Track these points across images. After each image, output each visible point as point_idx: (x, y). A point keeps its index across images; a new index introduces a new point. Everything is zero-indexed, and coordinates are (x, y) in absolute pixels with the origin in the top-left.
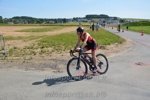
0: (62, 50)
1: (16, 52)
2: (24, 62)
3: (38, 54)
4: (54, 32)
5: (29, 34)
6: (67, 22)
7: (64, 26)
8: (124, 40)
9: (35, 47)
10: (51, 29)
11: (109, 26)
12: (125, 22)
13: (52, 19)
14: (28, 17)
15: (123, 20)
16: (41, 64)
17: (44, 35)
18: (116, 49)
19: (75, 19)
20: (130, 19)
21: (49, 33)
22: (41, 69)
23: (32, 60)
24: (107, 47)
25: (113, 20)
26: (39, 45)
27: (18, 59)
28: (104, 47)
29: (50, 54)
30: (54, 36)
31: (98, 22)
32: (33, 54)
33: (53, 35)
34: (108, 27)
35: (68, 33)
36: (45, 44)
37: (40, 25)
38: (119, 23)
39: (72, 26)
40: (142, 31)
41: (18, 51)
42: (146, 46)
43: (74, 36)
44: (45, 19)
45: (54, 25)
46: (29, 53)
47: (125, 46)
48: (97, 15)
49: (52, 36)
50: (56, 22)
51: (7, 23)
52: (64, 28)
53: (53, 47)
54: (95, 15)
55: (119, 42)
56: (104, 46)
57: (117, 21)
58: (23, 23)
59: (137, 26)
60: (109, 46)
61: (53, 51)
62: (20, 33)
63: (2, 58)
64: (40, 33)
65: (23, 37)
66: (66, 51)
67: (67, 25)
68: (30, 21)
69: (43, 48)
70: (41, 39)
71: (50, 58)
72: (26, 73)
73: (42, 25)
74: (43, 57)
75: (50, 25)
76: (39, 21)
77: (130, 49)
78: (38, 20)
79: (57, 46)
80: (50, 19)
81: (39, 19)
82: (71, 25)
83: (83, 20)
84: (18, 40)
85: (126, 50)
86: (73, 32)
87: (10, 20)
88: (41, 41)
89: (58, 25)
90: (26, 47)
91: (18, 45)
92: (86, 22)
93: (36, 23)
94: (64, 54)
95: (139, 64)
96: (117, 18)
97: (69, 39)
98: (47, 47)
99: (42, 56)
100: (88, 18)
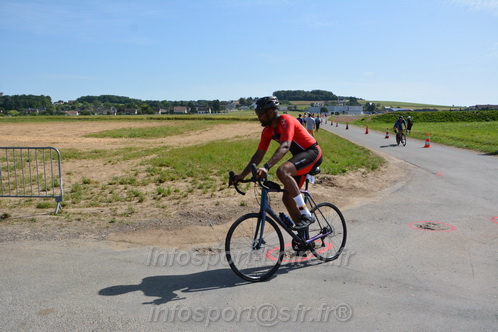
0: (215, 187)
1: (89, 192)
2: (112, 222)
3: (149, 201)
4: (189, 138)
5: (122, 143)
6: (222, 109)
7: (216, 121)
8: (382, 161)
9: (139, 180)
10: (181, 130)
11: (337, 122)
12: (379, 111)
13: (182, 102)
14: (117, 97)
15: (373, 105)
17: (162, 145)
18: (361, 185)
19: (244, 103)
20: (391, 104)
21: (174, 141)
23: (134, 216)
24: (338, 180)
25: (347, 104)
26: (149, 174)
27: (95, 214)
28: (329, 179)
29: (183, 201)
30: (189, 149)
31: (306, 110)
32: (136, 200)
33: (185, 145)
34: (335, 124)
35: (227, 139)
36: (168, 172)
38: (362, 113)
39: (238, 120)
40: (424, 136)
41: (94, 190)
42: (439, 176)
43: (245, 149)
44: (163, 102)
45: (189, 119)
46: (125, 196)
47: (385, 176)
48: (303, 92)
49: (184, 148)
50: (193, 111)
51: (62, 114)
52: (216, 127)
53: (190, 179)
54: (299, 92)
55: (368, 167)
56: (329, 176)
57: (357, 108)
58: (105, 112)
60: (344, 178)
61: (191, 191)
62: (96, 140)
63: (52, 210)
65: (105, 151)
66: (226, 190)
67: (224, 119)
68: (123, 106)
69: (161, 182)
70: (154, 156)
72: (119, 253)
73: (154, 119)
74: (164, 207)
75: (176, 119)
76: (146, 108)
77: (399, 185)
78: (145, 105)
79: (201, 176)
80: (175, 102)
81: (147, 102)
82: (234, 119)
84: (91, 161)
85: (389, 189)
86: (241, 137)
87: (72, 106)
88: (153, 162)
89: (199, 119)
90: (116, 179)
91: (94, 175)
93: (138, 114)
95: (427, 228)
96: (359, 101)
97: (231, 156)
98: (172, 180)
99: (161, 205)
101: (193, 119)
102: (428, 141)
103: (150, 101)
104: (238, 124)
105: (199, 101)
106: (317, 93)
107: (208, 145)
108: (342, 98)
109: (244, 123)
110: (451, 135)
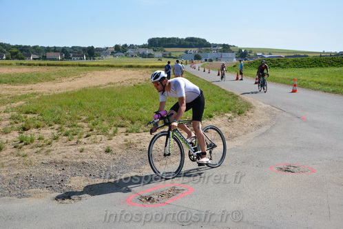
0: (82, 134)
3: (9, 149)
4: (61, 85)
6: (97, 56)
7: (90, 68)
8: (249, 106)
10: (53, 77)
11: (209, 68)
12: (251, 58)
13: (55, 47)
15: (245, 53)
16: (17, 177)
17: (31, 91)
18: (227, 129)
19: (119, 50)
20: (263, 51)
21: (44, 88)
22: (16, 193)
25: (220, 51)
26: (12, 121)
29: (47, 148)
30: (60, 96)
31: (181, 57)
33: (56, 92)
34: (207, 71)
35: (100, 86)
36: (34, 119)
37: (21, 64)
38: (235, 60)
39: (112, 66)
40: (292, 82)
42: (303, 120)
43: (115, 97)
44: (35, 47)
45: (62, 65)
47: (251, 121)
48: (178, 39)
49: (54, 95)
50: (67, 57)
52: (90, 74)
53: (57, 126)
54: (174, 39)
55: (235, 112)
57: (230, 55)
59: (281, 69)
61: (56, 139)
64: (19, 87)
66: (92, 137)
67: (98, 66)
69: (24, 129)
70: (21, 103)
71: (46, 159)
73: (24, 65)
74: (25, 156)
75: (48, 65)
76: (16, 53)
77: (264, 129)
78: (15, 50)
79: (69, 123)
80: (48, 47)
81: (17, 47)
82: (109, 66)
83: (141, 51)
85: (254, 133)
86: (114, 84)
88: (19, 109)
89: (73, 65)
92: (150, 56)
93: (7, 59)
94: (85, 147)
95: (287, 171)
96: (231, 48)
97: (102, 102)
98: (38, 127)
99: (21, 153)
100: (156, 46)
101: (67, 65)
102: (295, 86)
103: (20, 46)
104: (112, 71)
105: (73, 47)
106: (191, 40)
107: (80, 92)
108: (215, 46)
109: (119, 70)
110: (319, 80)
